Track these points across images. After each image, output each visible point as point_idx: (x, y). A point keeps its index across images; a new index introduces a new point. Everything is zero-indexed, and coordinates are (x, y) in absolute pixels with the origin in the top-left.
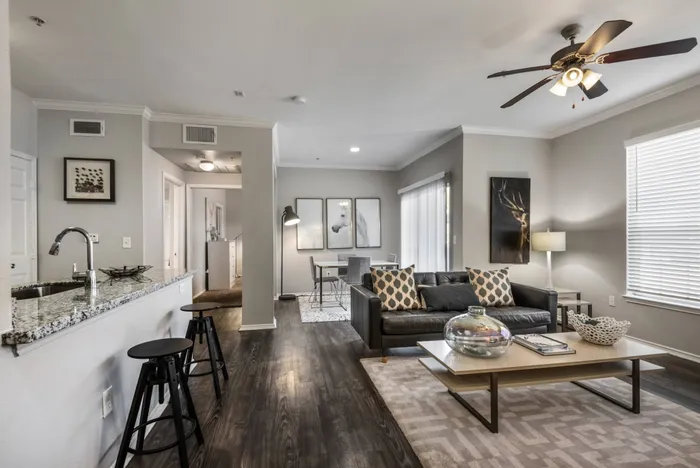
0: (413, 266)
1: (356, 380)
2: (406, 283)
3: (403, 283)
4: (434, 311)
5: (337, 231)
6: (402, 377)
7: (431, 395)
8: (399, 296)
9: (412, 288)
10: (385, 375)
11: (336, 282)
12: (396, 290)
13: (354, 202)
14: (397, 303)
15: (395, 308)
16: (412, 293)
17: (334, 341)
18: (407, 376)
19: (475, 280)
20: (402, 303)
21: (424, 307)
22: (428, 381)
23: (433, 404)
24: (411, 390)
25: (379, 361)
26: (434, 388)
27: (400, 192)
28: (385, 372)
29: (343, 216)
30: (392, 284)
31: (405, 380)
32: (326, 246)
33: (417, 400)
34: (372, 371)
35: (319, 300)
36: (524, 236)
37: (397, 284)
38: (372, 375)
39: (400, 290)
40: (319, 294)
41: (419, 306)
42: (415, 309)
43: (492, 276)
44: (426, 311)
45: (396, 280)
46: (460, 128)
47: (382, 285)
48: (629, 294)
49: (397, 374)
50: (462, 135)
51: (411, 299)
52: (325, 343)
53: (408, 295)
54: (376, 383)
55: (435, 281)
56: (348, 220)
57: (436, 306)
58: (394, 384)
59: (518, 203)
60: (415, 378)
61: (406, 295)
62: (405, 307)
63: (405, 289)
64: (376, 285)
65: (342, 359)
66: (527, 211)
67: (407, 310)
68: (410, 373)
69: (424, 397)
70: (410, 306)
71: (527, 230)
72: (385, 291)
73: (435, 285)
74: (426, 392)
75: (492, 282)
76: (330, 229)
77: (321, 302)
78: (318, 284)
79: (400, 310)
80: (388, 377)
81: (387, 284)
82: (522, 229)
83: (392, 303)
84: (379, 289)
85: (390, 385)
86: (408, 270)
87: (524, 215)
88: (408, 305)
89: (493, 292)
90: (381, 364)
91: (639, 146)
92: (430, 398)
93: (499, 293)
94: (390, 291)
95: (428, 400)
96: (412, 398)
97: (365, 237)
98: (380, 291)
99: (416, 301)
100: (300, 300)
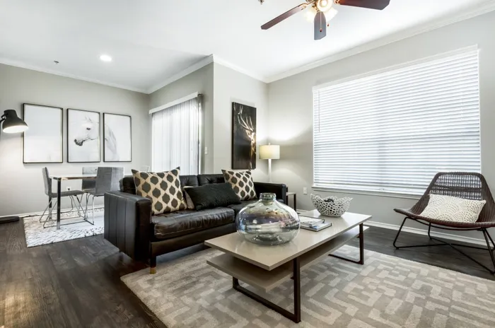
0: (179, 168)
1: (120, 307)
2: (173, 184)
3: (170, 185)
4: (203, 209)
5: (81, 144)
6: (179, 286)
7: (219, 298)
8: (166, 198)
9: (178, 190)
10: (158, 289)
11: (79, 196)
12: (163, 192)
13: (102, 116)
14: (165, 206)
15: (162, 211)
16: (179, 195)
17: (79, 261)
18: (185, 283)
19: (230, 180)
20: (169, 205)
21: (191, 206)
22: (209, 282)
23: (226, 310)
24: (195, 299)
25: (148, 273)
26: (219, 287)
27: (151, 112)
28: (157, 285)
29: (88, 129)
30: (158, 186)
31: (185, 288)
32: (67, 159)
33: (207, 310)
34: (141, 289)
35: (55, 217)
36: (253, 149)
37: (164, 185)
38: (141, 295)
39: (167, 191)
40: (55, 212)
41: (186, 206)
42: (182, 209)
43: (242, 176)
44: (195, 210)
45: (163, 182)
46: (211, 56)
47: (147, 188)
48: (314, 185)
49: (173, 284)
50: (213, 63)
51: (178, 200)
52: (66, 267)
53: (175, 196)
54: (150, 304)
55: (197, 182)
56: (95, 133)
57: (204, 204)
58: (172, 298)
59: (249, 125)
60: (194, 283)
61: (173, 197)
62: (172, 208)
63: (172, 191)
64: (139, 188)
65: (94, 283)
66: (255, 131)
67: (175, 212)
68: (187, 278)
69: (212, 304)
70: (178, 207)
71: (254, 145)
72: (150, 194)
73: (197, 186)
74: (212, 296)
75: (242, 180)
76: (72, 143)
77: (59, 219)
78: (55, 200)
79: (168, 212)
80: (162, 290)
81: (153, 187)
82: (252, 144)
83: (159, 206)
84: (143, 192)
85: (168, 301)
86: (175, 172)
87: (253, 134)
88: (175, 207)
89: (244, 189)
90: (150, 277)
91: (321, 90)
92: (220, 302)
93: (247, 189)
94: (157, 193)
95: (219, 306)
96: (201, 309)
97: (114, 152)
98: (144, 195)
99: (183, 202)
100: (26, 221)
